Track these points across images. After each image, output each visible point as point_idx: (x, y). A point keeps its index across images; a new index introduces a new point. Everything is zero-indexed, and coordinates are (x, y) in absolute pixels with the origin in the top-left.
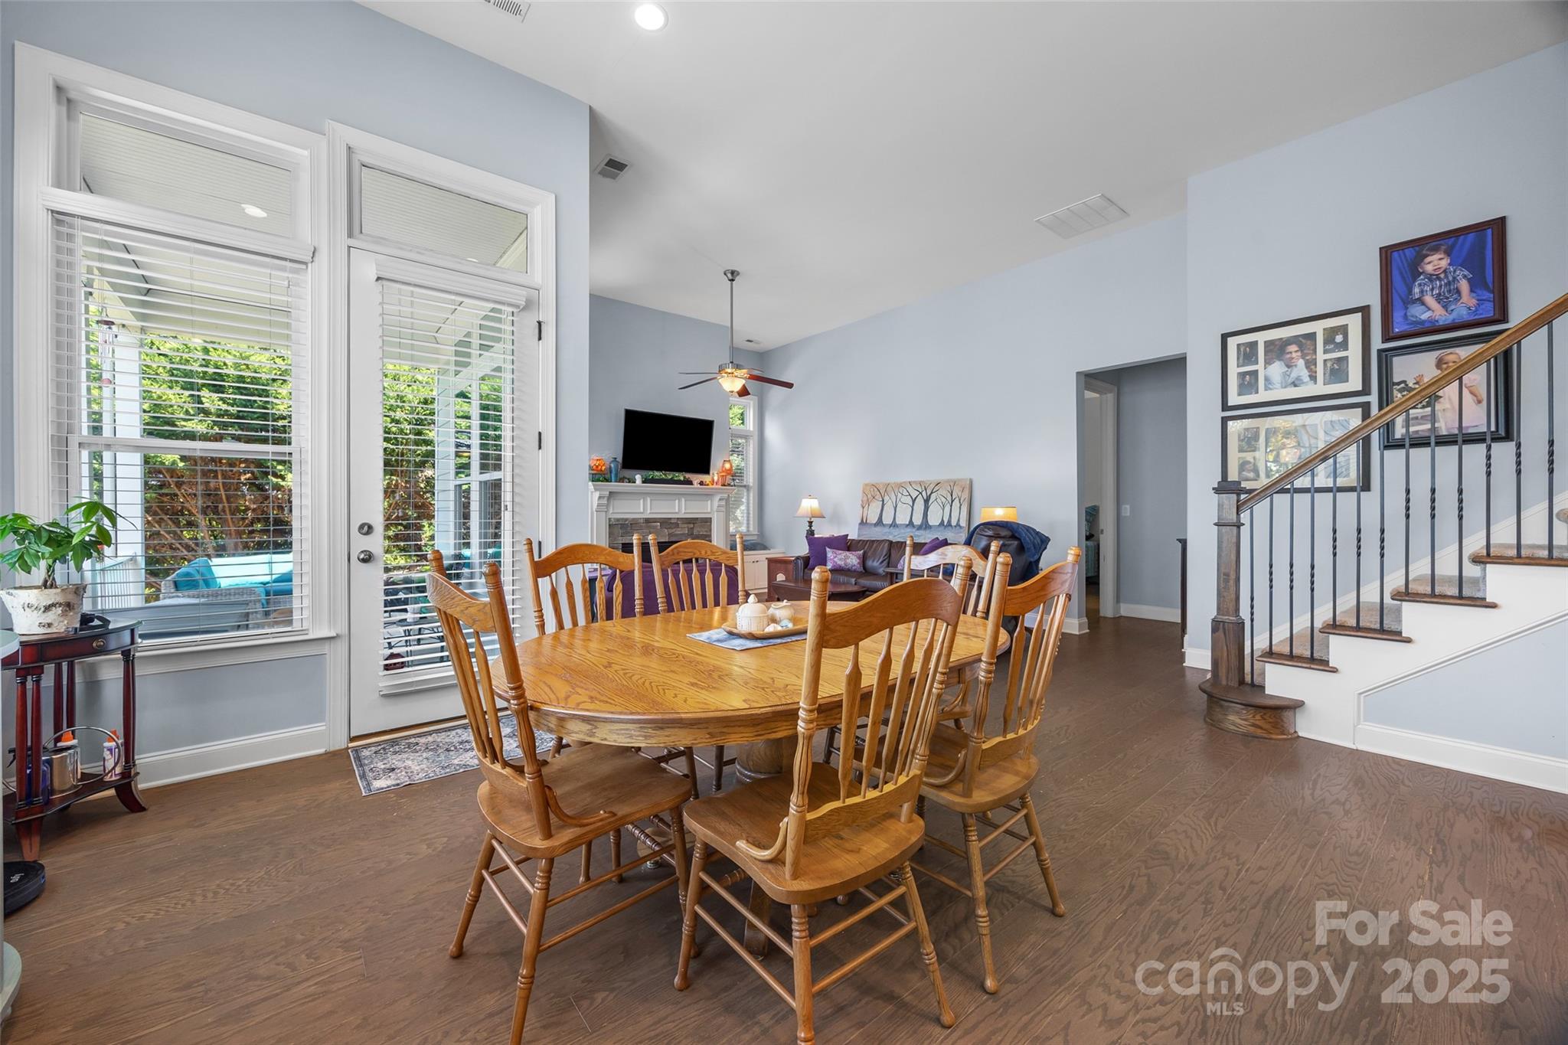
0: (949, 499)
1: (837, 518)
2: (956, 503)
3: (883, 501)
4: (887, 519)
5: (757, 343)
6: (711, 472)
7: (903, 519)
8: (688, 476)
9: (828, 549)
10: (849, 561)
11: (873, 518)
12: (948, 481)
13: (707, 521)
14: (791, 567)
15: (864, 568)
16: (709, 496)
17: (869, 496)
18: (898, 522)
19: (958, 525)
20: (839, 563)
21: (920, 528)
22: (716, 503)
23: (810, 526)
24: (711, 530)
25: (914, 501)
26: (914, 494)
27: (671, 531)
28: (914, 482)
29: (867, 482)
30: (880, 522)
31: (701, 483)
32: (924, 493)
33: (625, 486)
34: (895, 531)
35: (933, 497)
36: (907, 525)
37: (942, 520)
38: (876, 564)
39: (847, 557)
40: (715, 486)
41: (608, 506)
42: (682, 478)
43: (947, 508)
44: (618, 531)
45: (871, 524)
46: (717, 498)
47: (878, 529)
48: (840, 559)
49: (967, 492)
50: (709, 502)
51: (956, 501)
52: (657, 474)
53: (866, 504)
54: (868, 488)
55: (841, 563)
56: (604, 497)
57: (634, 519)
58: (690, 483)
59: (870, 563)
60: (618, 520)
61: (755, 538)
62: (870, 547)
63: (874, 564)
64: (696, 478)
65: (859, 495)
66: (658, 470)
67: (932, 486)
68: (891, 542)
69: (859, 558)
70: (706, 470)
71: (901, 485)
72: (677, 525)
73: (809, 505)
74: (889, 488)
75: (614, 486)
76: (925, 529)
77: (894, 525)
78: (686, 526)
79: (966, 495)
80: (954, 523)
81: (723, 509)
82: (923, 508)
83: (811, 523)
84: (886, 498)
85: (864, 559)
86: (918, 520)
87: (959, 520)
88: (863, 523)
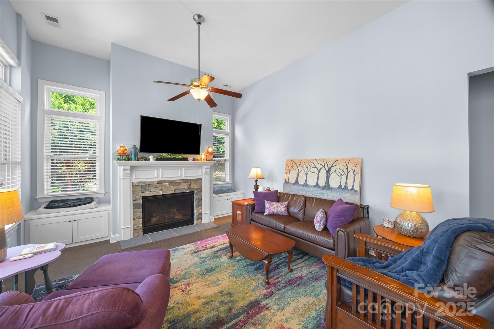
0: (345, 170)
1: (271, 178)
2: (351, 174)
3: (298, 170)
4: (301, 181)
5: (231, 87)
6: (200, 153)
7: (312, 181)
8: (186, 156)
9: (266, 202)
10: (279, 209)
11: (292, 180)
12: (344, 159)
13: (199, 181)
14: (245, 208)
15: (288, 213)
16: (200, 167)
17: (290, 167)
18: (309, 183)
19: (353, 189)
20: (273, 210)
21: (324, 188)
22: (204, 170)
23: (256, 183)
24: (201, 185)
25: (319, 171)
26: (319, 167)
27: (175, 187)
28: (319, 159)
29: (288, 159)
30: (297, 183)
31: (194, 160)
32: (326, 167)
33: (142, 163)
34: (307, 189)
35: (333, 169)
36: (315, 186)
37: (340, 184)
38: (296, 211)
39: (278, 207)
40: (203, 161)
41: (131, 174)
42: (181, 157)
43: (344, 177)
44: (139, 189)
45: (291, 184)
46: (205, 167)
47: (295, 187)
48: (274, 208)
49: (359, 167)
50: (200, 170)
51: (351, 173)
52: (165, 155)
53: (288, 171)
54: (289, 162)
55: (274, 211)
56: (127, 170)
57: (151, 182)
58: (186, 160)
59: (292, 210)
60: (139, 183)
61: (230, 185)
62: (292, 199)
63: (294, 210)
64: (190, 157)
65: (284, 166)
66: (165, 152)
67: (332, 163)
68: (306, 198)
69: (285, 207)
70: (198, 152)
71: (310, 161)
72: (180, 184)
73: (255, 172)
74: (302, 163)
75: (133, 163)
76: (328, 189)
77: (306, 185)
78: (185, 184)
79: (358, 169)
80: (349, 187)
81: (208, 173)
82: (325, 176)
83: (256, 181)
84: (301, 169)
85: (288, 208)
86: (322, 183)
87: (353, 186)
88: (286, 182)
